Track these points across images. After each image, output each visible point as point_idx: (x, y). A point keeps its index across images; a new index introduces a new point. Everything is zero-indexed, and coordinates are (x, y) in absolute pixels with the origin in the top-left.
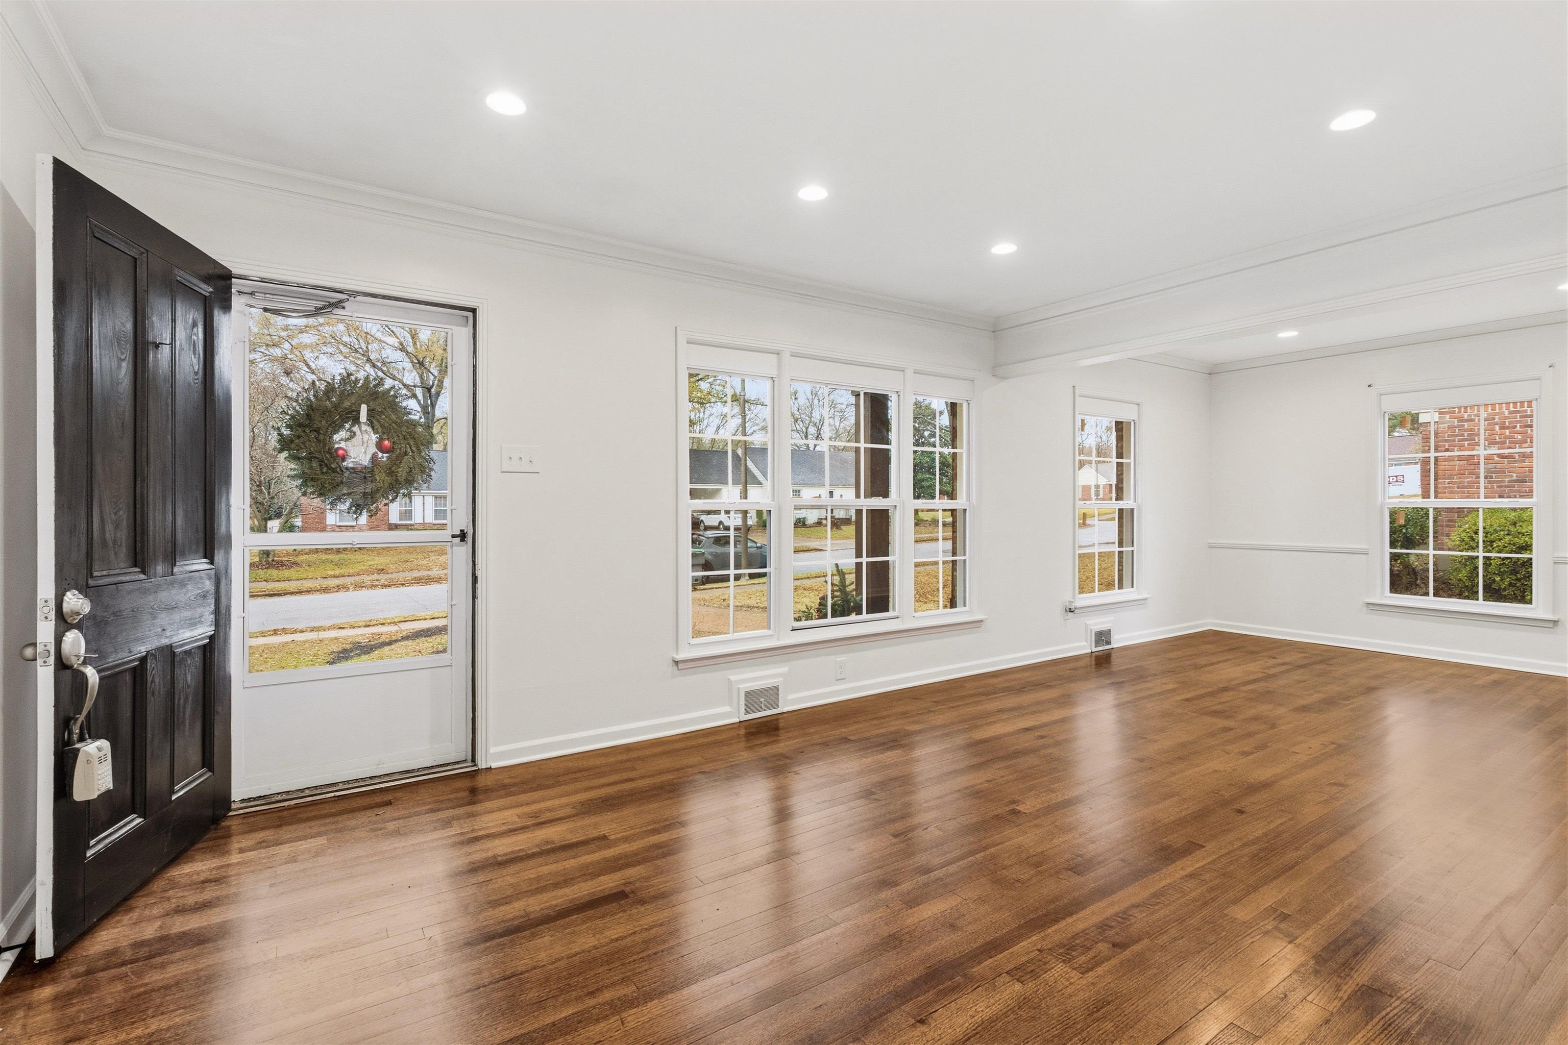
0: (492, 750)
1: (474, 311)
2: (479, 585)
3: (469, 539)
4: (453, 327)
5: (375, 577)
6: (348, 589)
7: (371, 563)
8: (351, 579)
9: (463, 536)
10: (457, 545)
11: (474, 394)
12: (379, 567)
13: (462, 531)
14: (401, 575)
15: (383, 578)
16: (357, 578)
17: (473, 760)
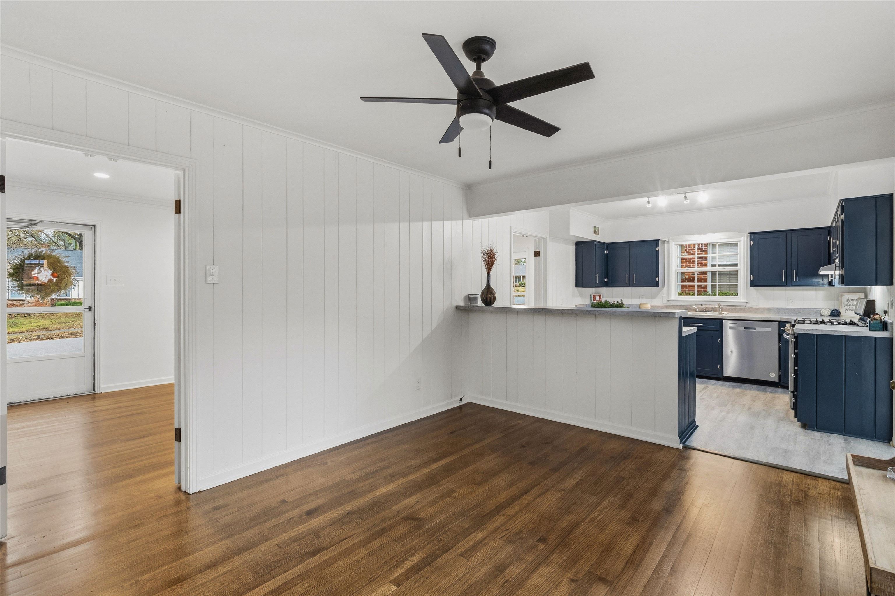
0: (102, 386)
1: (94, 226)
2: (96, 326)
3: (93, 309)
4: (85, 231)
5: (42, 333)
6: (20, 341)
7: (38, 324)
8: (23, 335)
9: (90, 308)
10: (87, 312)
11: (95, 256)
12: (44, 327)
13: (90, 307)
14: (61, 331)
15: (47, 334)
16: (27, 334)
17: (94, 390)
